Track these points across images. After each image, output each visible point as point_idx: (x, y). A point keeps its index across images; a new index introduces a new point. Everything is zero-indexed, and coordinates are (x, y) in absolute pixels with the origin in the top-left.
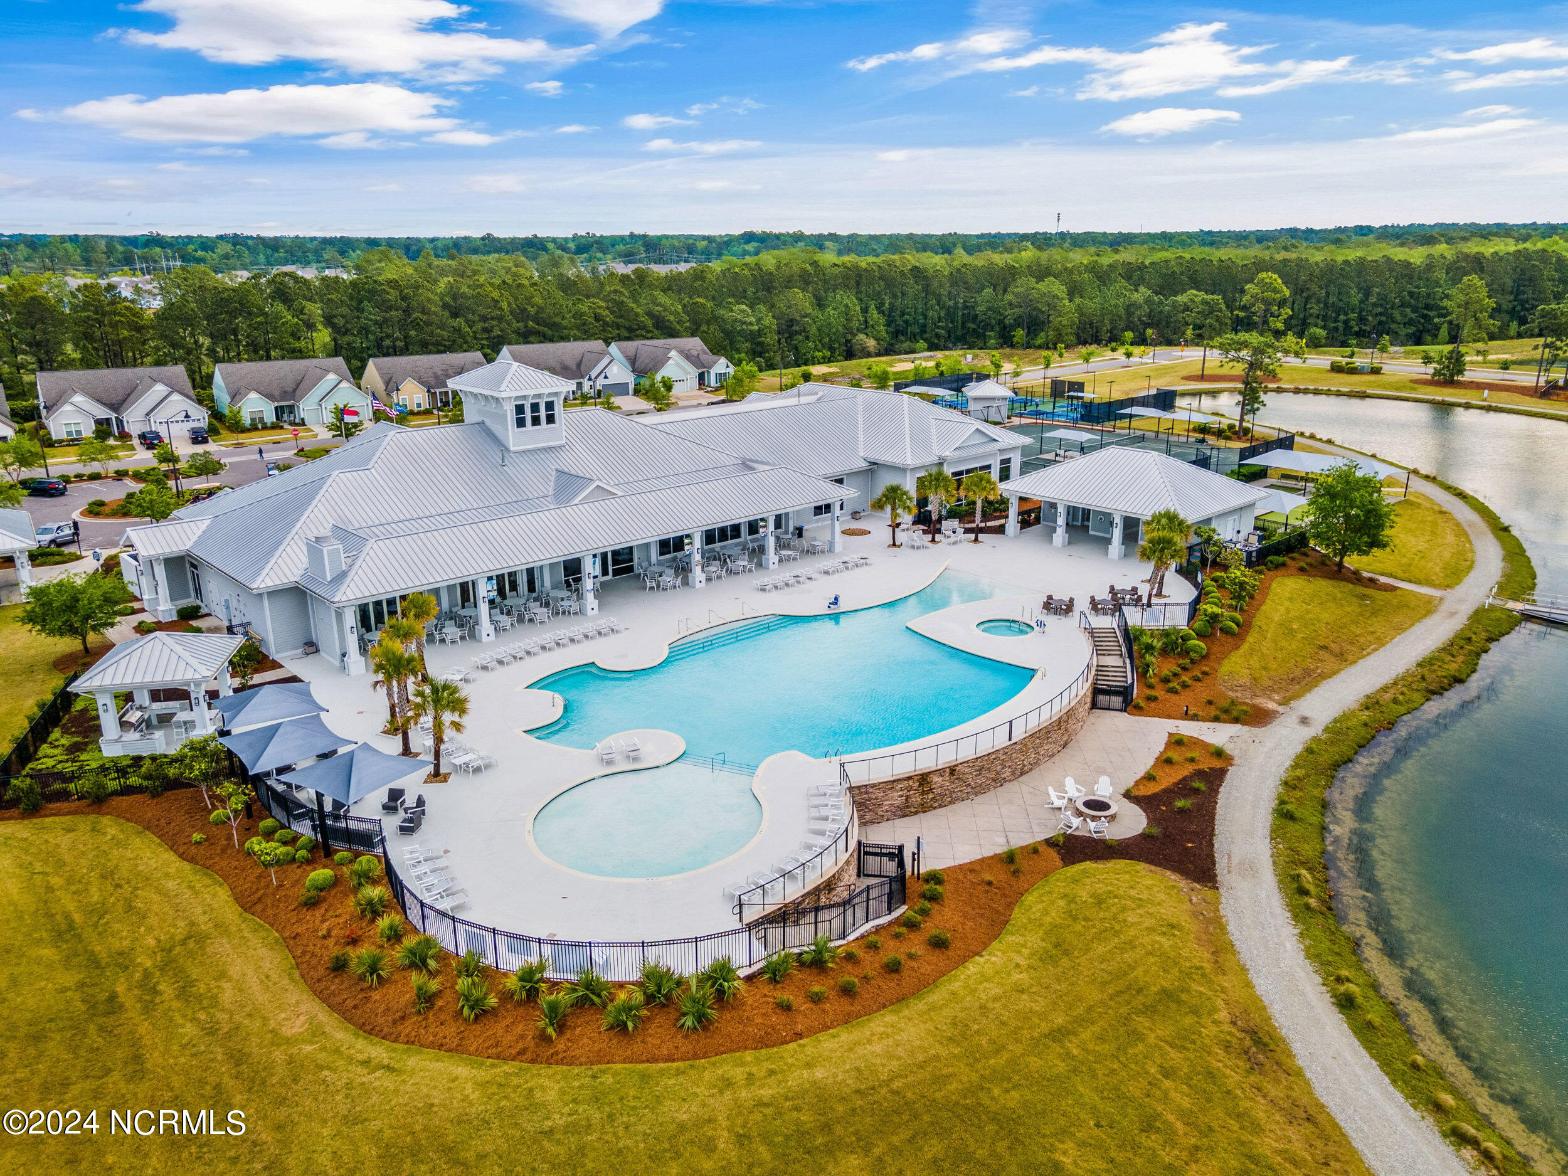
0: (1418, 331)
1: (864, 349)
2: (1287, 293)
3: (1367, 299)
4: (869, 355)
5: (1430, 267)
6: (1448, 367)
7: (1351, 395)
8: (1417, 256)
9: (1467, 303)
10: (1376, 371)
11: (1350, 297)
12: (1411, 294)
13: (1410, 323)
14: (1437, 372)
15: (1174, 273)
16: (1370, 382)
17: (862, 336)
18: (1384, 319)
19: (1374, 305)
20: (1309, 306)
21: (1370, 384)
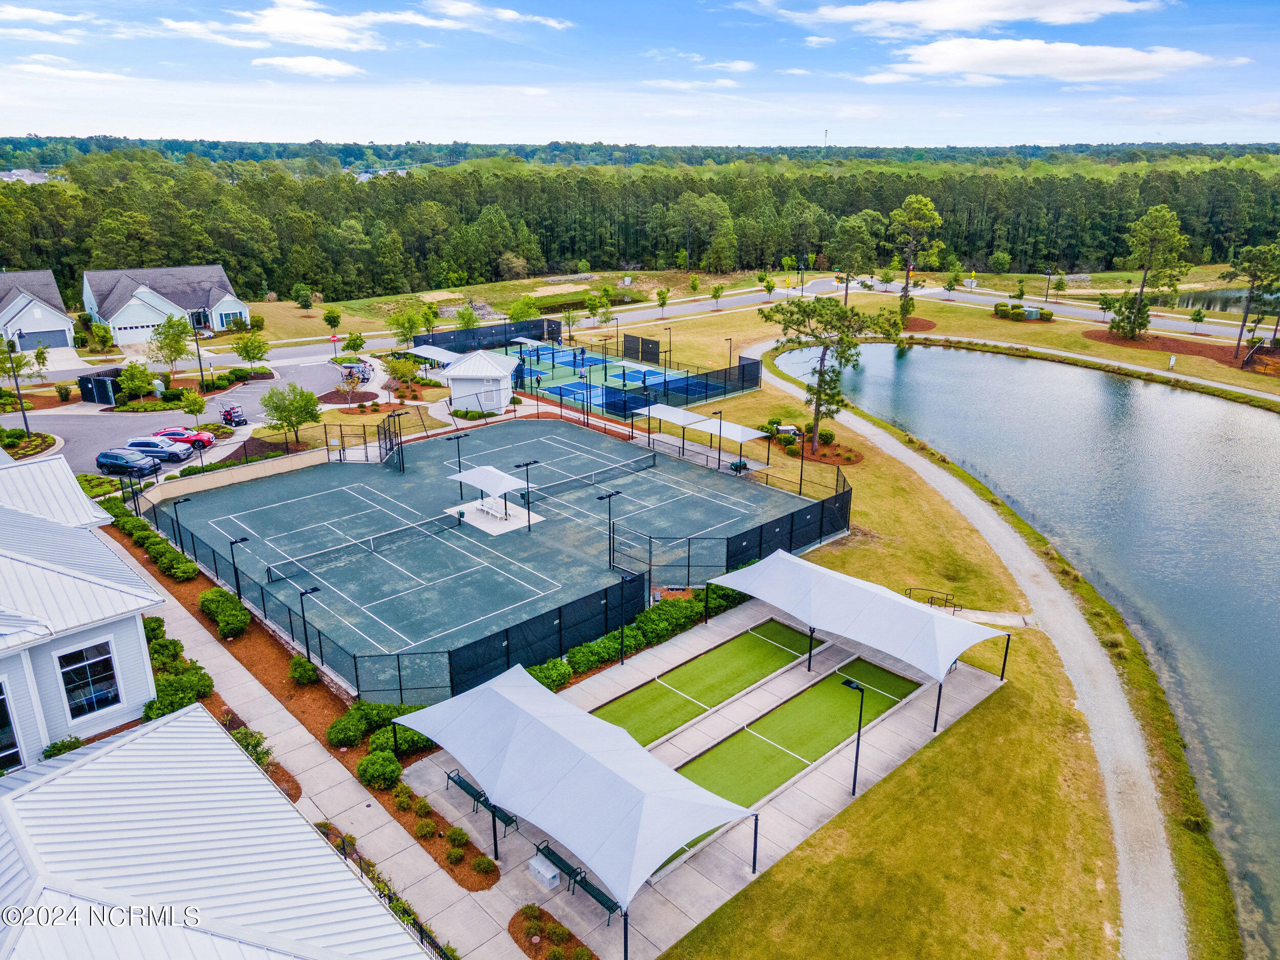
0: (1109, 254)
1: (510, 270)
2: (939, 221)
3: (1057, 221)
4: (517, 276)
5: (1122, 186)
6: (1129, 318)
7: (1011, 353)
8: (1109, 174)
9: (1153, 240)
10: (1045, 318)
11: (1039, 218)
12: (1103, 216)
13: (1101, 246)
14: (1115, 325)
15: (859, 189)
16: (1035, 334)
17: (509, 255)
18: (1073, 242)
19: (1064, 227)
20: (996, 227)
21: (1034, 338)
